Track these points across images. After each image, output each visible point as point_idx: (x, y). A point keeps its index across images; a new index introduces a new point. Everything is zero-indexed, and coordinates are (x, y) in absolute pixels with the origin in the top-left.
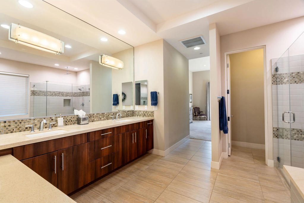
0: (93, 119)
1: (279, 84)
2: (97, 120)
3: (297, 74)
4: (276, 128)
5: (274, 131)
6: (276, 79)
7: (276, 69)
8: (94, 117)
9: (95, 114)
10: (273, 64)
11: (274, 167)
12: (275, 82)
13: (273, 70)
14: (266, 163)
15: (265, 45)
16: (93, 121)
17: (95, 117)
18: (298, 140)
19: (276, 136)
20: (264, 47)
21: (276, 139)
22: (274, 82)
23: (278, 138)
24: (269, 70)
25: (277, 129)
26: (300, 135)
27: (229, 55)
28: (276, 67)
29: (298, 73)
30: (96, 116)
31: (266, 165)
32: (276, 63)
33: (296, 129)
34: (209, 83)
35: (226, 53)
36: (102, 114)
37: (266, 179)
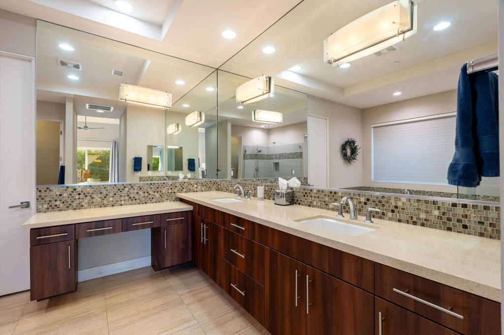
0: (310, 199)
2: (319, 204)
8: (311, 197)
9: (315, 191)
16: (309, 206)
17: (315, 197)
30: (317, 195)
36: (331, 193)
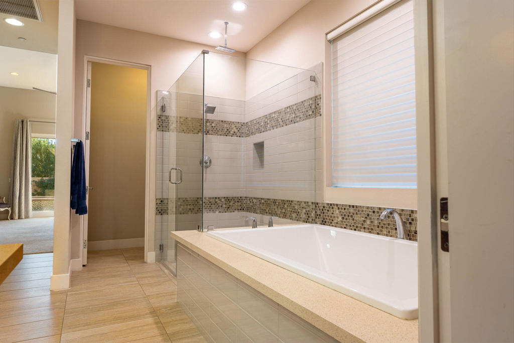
1: (166, 131)
3: (185, 120)
4: (160, 199)
5: (157, 204)
6: (163, 123)
7: (163, 107)
10: (159, 99)
11: (156, 262)
12: (161, 127)
13: (159, 108)
14: (145, 261)
15: (151, 66)
18: (183, 214)
19: (160, 212)
20: (148, 68)
21: (159, 216)
22: (159, 126)
23: (161, 214)
24: (154, 106)
25: (161, 201)
26: (186, 206)
27: (92, 62)
28: (162, 105)
29: (186, 118)
31: (146, 263)
32: (163, 98)
33: (182, 198)
34: (23, 121)
35: (85, 57)
37: (146, 277)
